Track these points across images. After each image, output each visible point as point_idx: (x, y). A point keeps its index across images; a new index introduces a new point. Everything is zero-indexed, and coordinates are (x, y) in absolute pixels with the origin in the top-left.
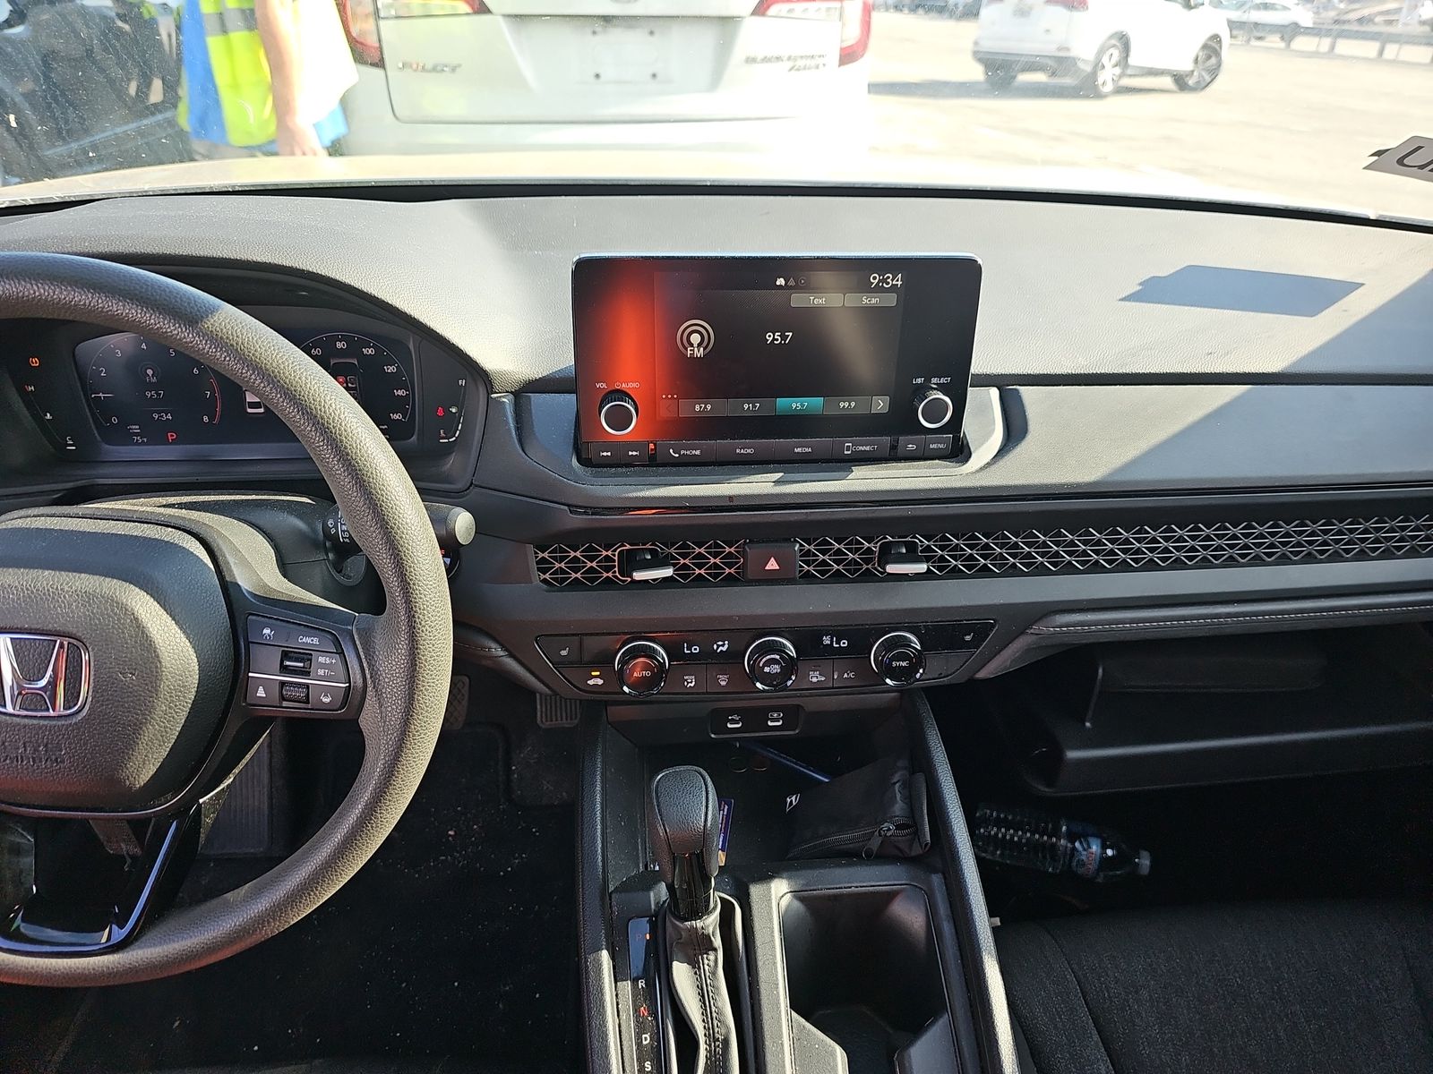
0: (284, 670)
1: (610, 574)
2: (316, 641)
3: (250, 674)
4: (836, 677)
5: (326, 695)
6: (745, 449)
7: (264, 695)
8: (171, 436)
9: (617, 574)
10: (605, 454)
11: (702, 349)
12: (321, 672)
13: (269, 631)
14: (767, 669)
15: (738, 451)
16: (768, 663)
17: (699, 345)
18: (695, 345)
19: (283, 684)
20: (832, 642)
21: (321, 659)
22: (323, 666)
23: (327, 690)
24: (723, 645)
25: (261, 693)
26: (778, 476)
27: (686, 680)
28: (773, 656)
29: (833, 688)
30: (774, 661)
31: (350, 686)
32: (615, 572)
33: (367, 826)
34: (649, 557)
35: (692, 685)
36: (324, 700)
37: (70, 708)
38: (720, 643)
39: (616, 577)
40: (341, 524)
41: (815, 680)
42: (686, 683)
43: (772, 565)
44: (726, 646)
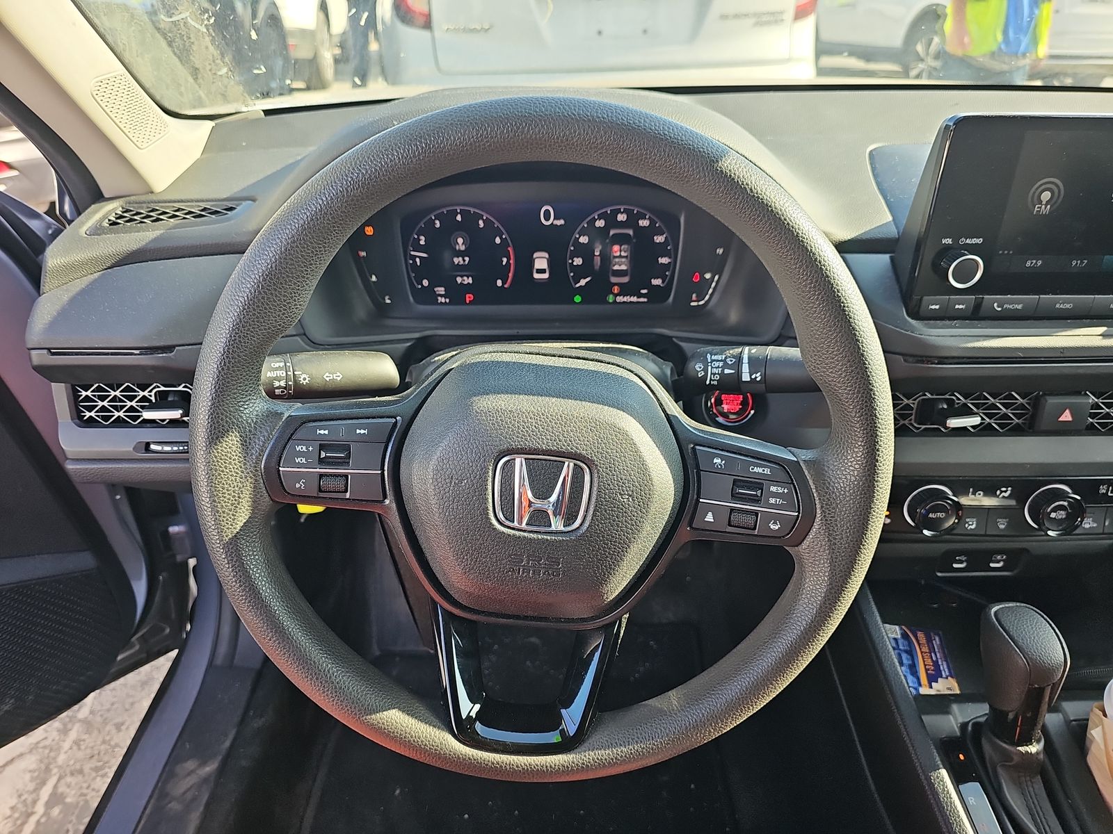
0: (735, 497)
1: (906, 422)
2: (767, 471)
3: (701, 500)
4: (1107, 524)
5: (775, 523)
6: (1065, 302)
7: (713, 521)
8: (469, 297)
9: (913, 422)
10: (933, 307)
11: (1049, 206)
12: (772, 501)
13: (720, 460)
14: (1053, 515)
15: (1057, 306)
16: (1054, 510)
17: (1047, 203)
18: (1044, 203)
19: (732, 510)
20: (1108, 490)
21: (773, 489)
22: (776, 495)
23: (776, 518)
24: (1005, 492)
25: (709, 518)
26: (1102, 330)
27: (967, 522)
28: (1061, 503)
29: (1103, 534)
30: (1062, 508)
31: (798, 516)
32: (911, 420)
33: (809, 647)
34: (945, 406)
35: (973, 527)
36: (772, 527)
37: (569, 525)
38: (1004, 489)
39: (911, 424)
40: (712, 367)
41: (1087, 526)
42: (967, 525)
43: (1067, 416)
44: (1009, 492)
